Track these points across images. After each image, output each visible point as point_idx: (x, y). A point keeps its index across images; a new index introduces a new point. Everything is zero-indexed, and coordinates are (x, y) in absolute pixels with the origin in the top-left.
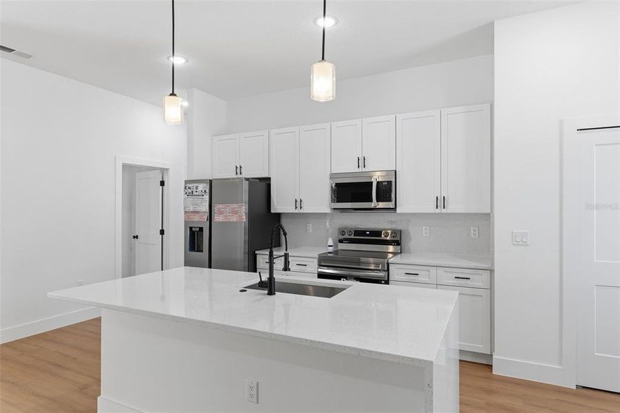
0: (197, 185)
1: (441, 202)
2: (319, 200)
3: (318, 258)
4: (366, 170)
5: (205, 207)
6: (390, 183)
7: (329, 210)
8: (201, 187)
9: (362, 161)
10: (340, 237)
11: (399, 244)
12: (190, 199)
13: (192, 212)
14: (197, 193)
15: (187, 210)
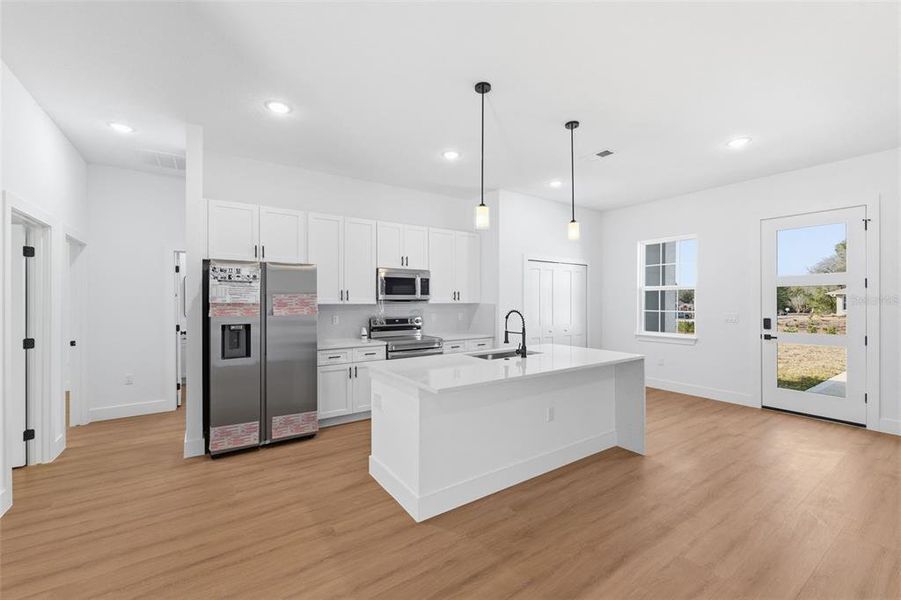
0: (239, 266)
1: (456, 295)
2: (365, 292)
3: (387, 346)
4: (407, 268)
5: (254, 297)
6: (428, 280)
7: (375, 303)
8: (246, 271)
9: (404, 260)
10: (373, 325)
11: (419, 328)
12: (226, 286)
13: (229, 304)
14: (240, 279)
15: (219, 301)
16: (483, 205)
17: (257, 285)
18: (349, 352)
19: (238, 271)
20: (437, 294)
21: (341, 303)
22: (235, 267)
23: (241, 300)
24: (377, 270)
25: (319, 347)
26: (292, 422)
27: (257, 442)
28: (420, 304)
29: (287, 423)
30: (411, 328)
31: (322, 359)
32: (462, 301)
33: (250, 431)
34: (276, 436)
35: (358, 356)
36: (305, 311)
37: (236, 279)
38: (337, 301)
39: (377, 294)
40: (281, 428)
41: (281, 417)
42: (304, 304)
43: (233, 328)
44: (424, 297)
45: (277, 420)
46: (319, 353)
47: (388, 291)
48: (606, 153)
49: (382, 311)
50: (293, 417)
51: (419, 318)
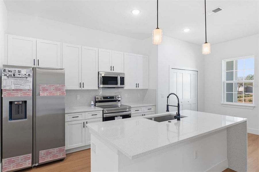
1: (137, 85)
3: (103, 111)
4: (114, 72)
5: (29, 86)
6: (123, 78)
7: (97, 88)
8: (24, 72)
9: (112, 68)
10: (97, 100)
11: (119, 101)
12: (12, 80)
13: (13, 90)
14: (20, 76)
15: (7, 88)
16: (158, 28)
17: (30, 79)
18: (83, 114)
19: (19, 72)
20: (128, 85)
21: (80, 89)
22: (17, 70)
23: (21, 87)
24: (98, 72)
25: (66, 112)
26: (50, 153)
27: (30, 165)
28: (120, 90)
29: (48, 154)
30: (115, 101)
31: (68, 118)
32: (140, 88)
33: (26, 159)
34: (41, 161)
35: (88, 116)
36: (58, 94)
37: (18, 76)
38: (78, 88)
39: (98, 85)
40: (44, 156)
41: (44, 151)
42: (57, 89)
43: (16, 103)
44: (122, 86)
45: (42, 153)
46: (66, 115)
47: (104, 83)
48: (219, 9)
49: (101, 93)
50: (51, 150)
51: (120, 96)
